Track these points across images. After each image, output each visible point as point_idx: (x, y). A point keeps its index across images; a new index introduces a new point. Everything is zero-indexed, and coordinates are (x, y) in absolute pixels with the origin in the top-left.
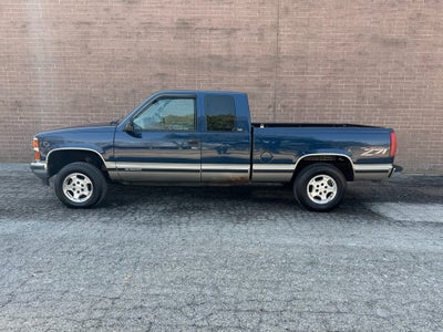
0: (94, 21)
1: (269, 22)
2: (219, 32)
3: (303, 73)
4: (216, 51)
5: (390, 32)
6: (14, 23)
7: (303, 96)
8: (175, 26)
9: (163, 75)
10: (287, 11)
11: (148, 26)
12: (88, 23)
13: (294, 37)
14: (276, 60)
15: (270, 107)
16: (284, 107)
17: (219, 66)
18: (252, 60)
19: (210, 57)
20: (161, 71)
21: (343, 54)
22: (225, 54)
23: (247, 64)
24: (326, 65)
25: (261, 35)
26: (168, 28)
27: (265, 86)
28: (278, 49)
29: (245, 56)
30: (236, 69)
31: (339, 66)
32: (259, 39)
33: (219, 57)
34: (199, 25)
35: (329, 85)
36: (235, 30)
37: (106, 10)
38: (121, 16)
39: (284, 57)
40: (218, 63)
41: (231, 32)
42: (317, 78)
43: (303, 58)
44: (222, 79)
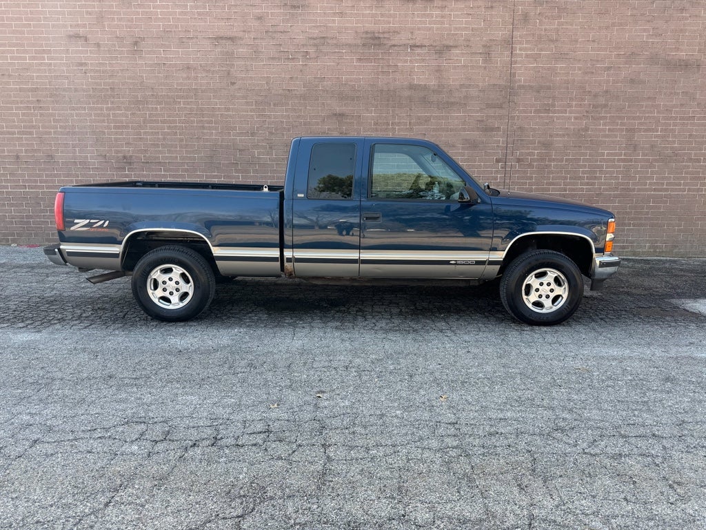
0: (241, 34)
1: (499, 34)
2: (425, 50)
3: (548, 111)
4: (420, 79)
5: (677, 49)
6: (120, 39)
7: (547, 145)
8: (359, 42)
9: (342, 115)
10: (526, 17)
11: (321, 42)
12: (231, 39)
13: (536, 58)
14: (509, 92)
15: (498, 161)
16: (519, 160)
17: (425, 101)
18: (473, 92)
19: (412, 87)
20: (338, 110)
21: (608, 81)
22: (433, 83)
23: (466, 97)
24: (583, 100)
25: (487, 55)
26: (350, 45)
27: (492, 129)
28: (513, 75)
29: (462, 86)
30: (449, 105)
31: (602, 101)
32: (485, 61)
33: (425, 88)
34: (396, 40)
35: (586, 129)
36: (449, 47)
37: (259, 18)
38: (280, 28)
39: (521, 87)
40: (422, 96)
41: (442, 50)
42: (569, 118)
43: (549, 88)
44: (427, 120)
